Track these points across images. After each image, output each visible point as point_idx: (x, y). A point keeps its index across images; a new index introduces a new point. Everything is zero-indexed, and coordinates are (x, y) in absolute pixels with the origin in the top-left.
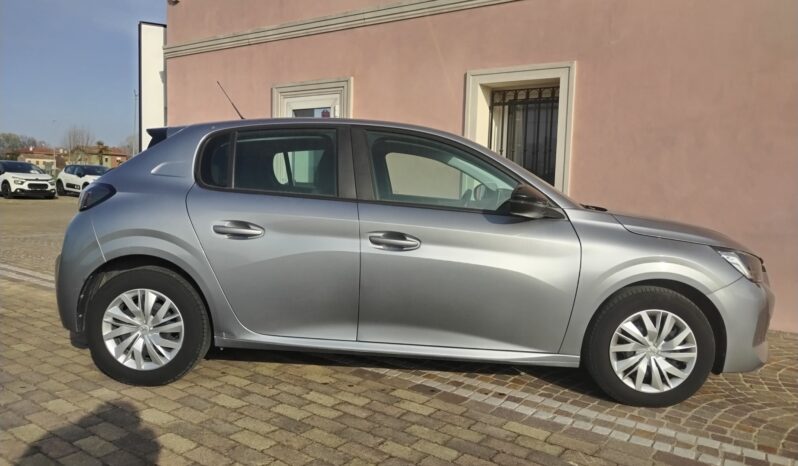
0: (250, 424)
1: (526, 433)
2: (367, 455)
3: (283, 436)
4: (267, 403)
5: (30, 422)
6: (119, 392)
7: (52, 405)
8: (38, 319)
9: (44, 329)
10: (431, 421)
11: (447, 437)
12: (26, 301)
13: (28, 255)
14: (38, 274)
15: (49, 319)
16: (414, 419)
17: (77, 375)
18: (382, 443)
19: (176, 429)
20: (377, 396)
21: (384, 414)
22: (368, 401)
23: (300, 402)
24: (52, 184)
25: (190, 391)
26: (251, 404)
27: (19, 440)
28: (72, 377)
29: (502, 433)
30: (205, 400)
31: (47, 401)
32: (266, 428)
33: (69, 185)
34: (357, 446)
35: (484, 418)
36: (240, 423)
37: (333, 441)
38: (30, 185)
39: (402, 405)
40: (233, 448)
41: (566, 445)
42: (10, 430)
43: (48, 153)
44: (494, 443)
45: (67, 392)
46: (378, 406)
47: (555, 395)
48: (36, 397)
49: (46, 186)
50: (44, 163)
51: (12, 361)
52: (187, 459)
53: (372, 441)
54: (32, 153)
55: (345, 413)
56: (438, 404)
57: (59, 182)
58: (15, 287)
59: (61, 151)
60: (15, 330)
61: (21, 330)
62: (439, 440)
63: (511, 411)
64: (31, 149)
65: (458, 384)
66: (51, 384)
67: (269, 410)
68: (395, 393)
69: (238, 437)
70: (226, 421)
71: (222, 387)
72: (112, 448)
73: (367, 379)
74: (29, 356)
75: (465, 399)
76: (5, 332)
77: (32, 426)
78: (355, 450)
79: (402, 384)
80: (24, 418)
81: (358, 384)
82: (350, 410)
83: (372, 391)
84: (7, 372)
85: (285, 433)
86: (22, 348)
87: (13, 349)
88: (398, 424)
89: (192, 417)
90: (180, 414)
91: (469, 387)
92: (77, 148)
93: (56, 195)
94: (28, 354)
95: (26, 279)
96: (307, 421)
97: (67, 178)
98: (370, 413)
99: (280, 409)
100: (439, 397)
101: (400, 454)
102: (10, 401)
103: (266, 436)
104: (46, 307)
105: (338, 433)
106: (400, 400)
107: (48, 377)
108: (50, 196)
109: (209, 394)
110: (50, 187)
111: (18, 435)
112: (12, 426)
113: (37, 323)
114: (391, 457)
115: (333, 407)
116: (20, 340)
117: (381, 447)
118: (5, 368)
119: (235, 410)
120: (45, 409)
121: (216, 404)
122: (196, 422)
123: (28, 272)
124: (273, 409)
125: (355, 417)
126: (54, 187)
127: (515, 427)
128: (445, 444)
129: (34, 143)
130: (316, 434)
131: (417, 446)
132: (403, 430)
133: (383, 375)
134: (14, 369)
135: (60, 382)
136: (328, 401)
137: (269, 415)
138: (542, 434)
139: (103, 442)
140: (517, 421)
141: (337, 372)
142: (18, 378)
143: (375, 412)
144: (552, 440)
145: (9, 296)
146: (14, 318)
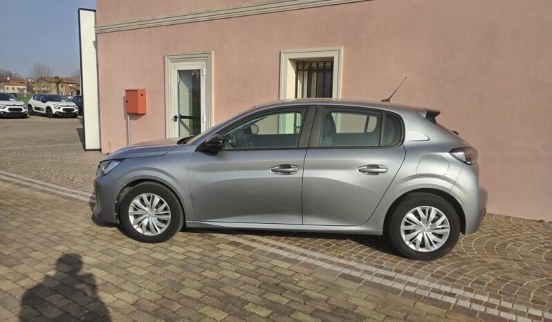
0: (137, 263)
1: (280, 265)
2: (194, 277)
3: (153, 269)
4: (148, 252)
5: (23, 263)
6: (69, 247)
7: (33, 255)
8: (23, 206)
9: (26, 212)
10: (232, 260)
11: (238, 268)
12: (14, 194)
13: (12, 163)
14: (20, 177)
15: (29, 206)
16: (224, 259)
17: (46, 238)
18: (203, 271)
19: (99, 266)
20: (209, 248)
21: (209, 257)
22: (202, 250)
23: (166, 251)
24: (25, 108)
25: (108, 247)
26: (139, 253)
27: (17, 272)
28: (43, 240)
29: (267, 265)
30: (115, 251)
31: (30, 253)
32: (145, 265)
33: (36, 108)
34: (190, 273)
35: (261, 258)
36: (132, 263)
37: (179, 270)
38: (10, 109)
39: (220, 252)
40: (127, 274)
41: (297, 271)
42: (13, 268)
43: (21, 82)
44: (261, 271)
45: (41, 248)
46: (207, 253)
47: (304, 245)
48: (25, 251)
49: (21, 109)
50: (18, 89)
51: (10, 231)
52: (103, 280)
53: (199, 270)
54: (9, 82)
55: (189, 257)
56: (239, 251)
57: (30, 106)
58: (7, 186)
59: (30, 80)
60: (9, 213)
61: (13, 213)
62: (233, 269)
63: (277, 255)
64: (8, 79)
65: (253, 240)
66: (32, 244)
67: (149, 256)
68: (218, 246)
69: (131, 270)
70: (124, 262)
71: (125, 244)
72: (65, 276)
73: (205, 238)
74: (19, 228)
75: (254, 248)
76: (4, 214)
77: (24, 266)
78: (189, 274)
79: (223, 241)
80: (19, 262)
81: (200, 241)
82: (192, 255)
83: (206, 244)
84: (7, 238)
85: (155, 267)
86: (15, 224)
87: (9, 224)
88: (214, 262)
89: (107, 259)
90: (101, 258)
91: (260, 242)
92: (41, 78)
93: (28, 115)
94: (18, 227)
95: (13, 180)
96: (167, 261)
97: (34, 103)
98: (202, 256)
99: (154, 255)
100: (242, 248)
101: (211, 276)
102: (11, 253)
103: (144, 269)
104: (26, 198)
105: (182, 267)
106: (219, 249)
107: (30, 240)
108: (24, 116)
109: (118, 247)
110: (24, 110)
111: (17, 270)
112: (14, 265)
113: (22, 208)
114: (206, 277)
115: (183, 254)
116: (13, 219)
117: (202, 273)
118: (6, 235)
119: (130, 256)
120: (30, 257)
121: (121, 253)
122: (109, 262)
123: (14, 175)
124: (151, 255)
125: (193, 258)
126: (27, 110)
127: (275, 262)
128: (236, 271)
129: (10, 75)
130: (171, 268)
131: (221, 273)
132: (216, 265)
133: (215, 236)
134: (11, 236)
135: (37, 242)
136: (181, 250)
137: (148, 258)
138: (286, 265)
139: (60, 273)
140: (278, 259)
141: (190, 235)
142: (14, 240)
143: (204, 256)
144: (291, 268)
145: (3, 192)
146: (8, 206)
